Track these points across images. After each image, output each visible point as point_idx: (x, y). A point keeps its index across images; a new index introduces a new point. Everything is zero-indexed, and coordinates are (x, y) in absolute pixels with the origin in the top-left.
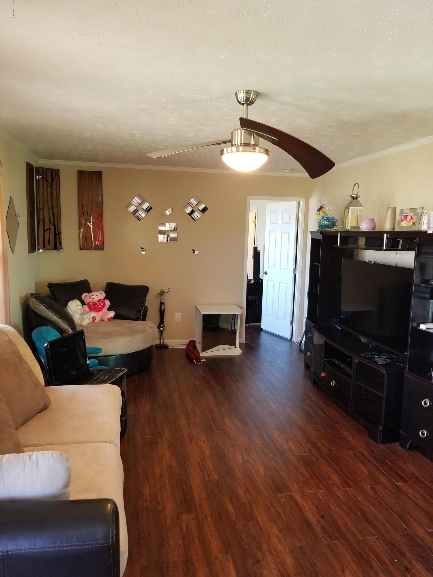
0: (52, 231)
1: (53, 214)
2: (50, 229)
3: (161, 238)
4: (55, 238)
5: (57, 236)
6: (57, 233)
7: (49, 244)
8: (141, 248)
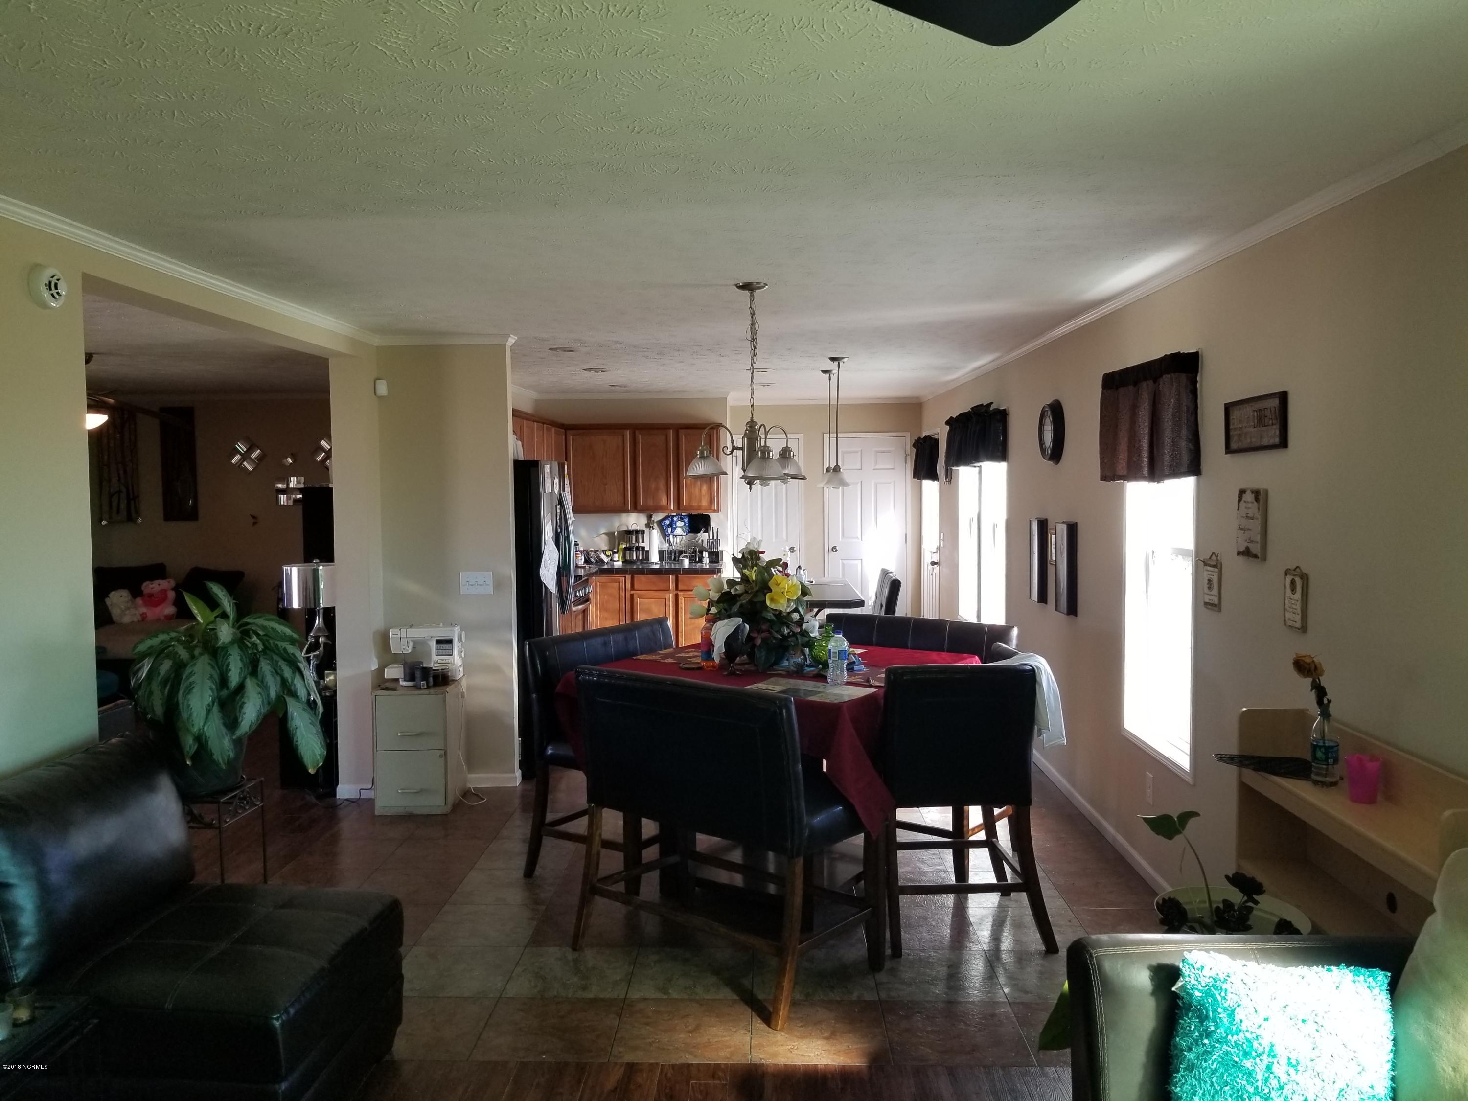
0: (123, 495)
1: (125, 472)
2: (120, 492)
3: (283, 499)
4: (128, 504)
5: (132, 502)
6: (131, 497)
7: (118, 512)
8: (252, 516)
